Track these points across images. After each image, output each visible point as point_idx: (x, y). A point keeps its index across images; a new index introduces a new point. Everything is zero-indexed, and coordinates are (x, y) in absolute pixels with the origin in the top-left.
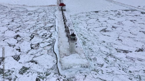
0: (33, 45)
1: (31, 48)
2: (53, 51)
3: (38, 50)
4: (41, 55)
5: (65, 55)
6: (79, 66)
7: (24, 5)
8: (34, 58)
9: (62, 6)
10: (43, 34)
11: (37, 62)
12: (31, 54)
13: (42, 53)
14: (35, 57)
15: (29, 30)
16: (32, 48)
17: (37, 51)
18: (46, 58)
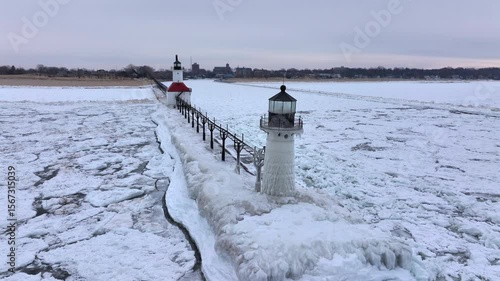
0: (48, 199)
1: (35, 213)
2: (162, 216)
3: (79, 216)
4: (95, 235)
5: (243, 210)
6: (354, 256)
7: (25, 101)
8: (47, 250)
9: (177, 93)
10: (105, 165)
11: (69, 268)
12: (32, 236)
13: (98, 227)
14: (57, 244)
15: (38, 155)
16: (40, 211)
17: (70, 222)
18: (126, 247)
